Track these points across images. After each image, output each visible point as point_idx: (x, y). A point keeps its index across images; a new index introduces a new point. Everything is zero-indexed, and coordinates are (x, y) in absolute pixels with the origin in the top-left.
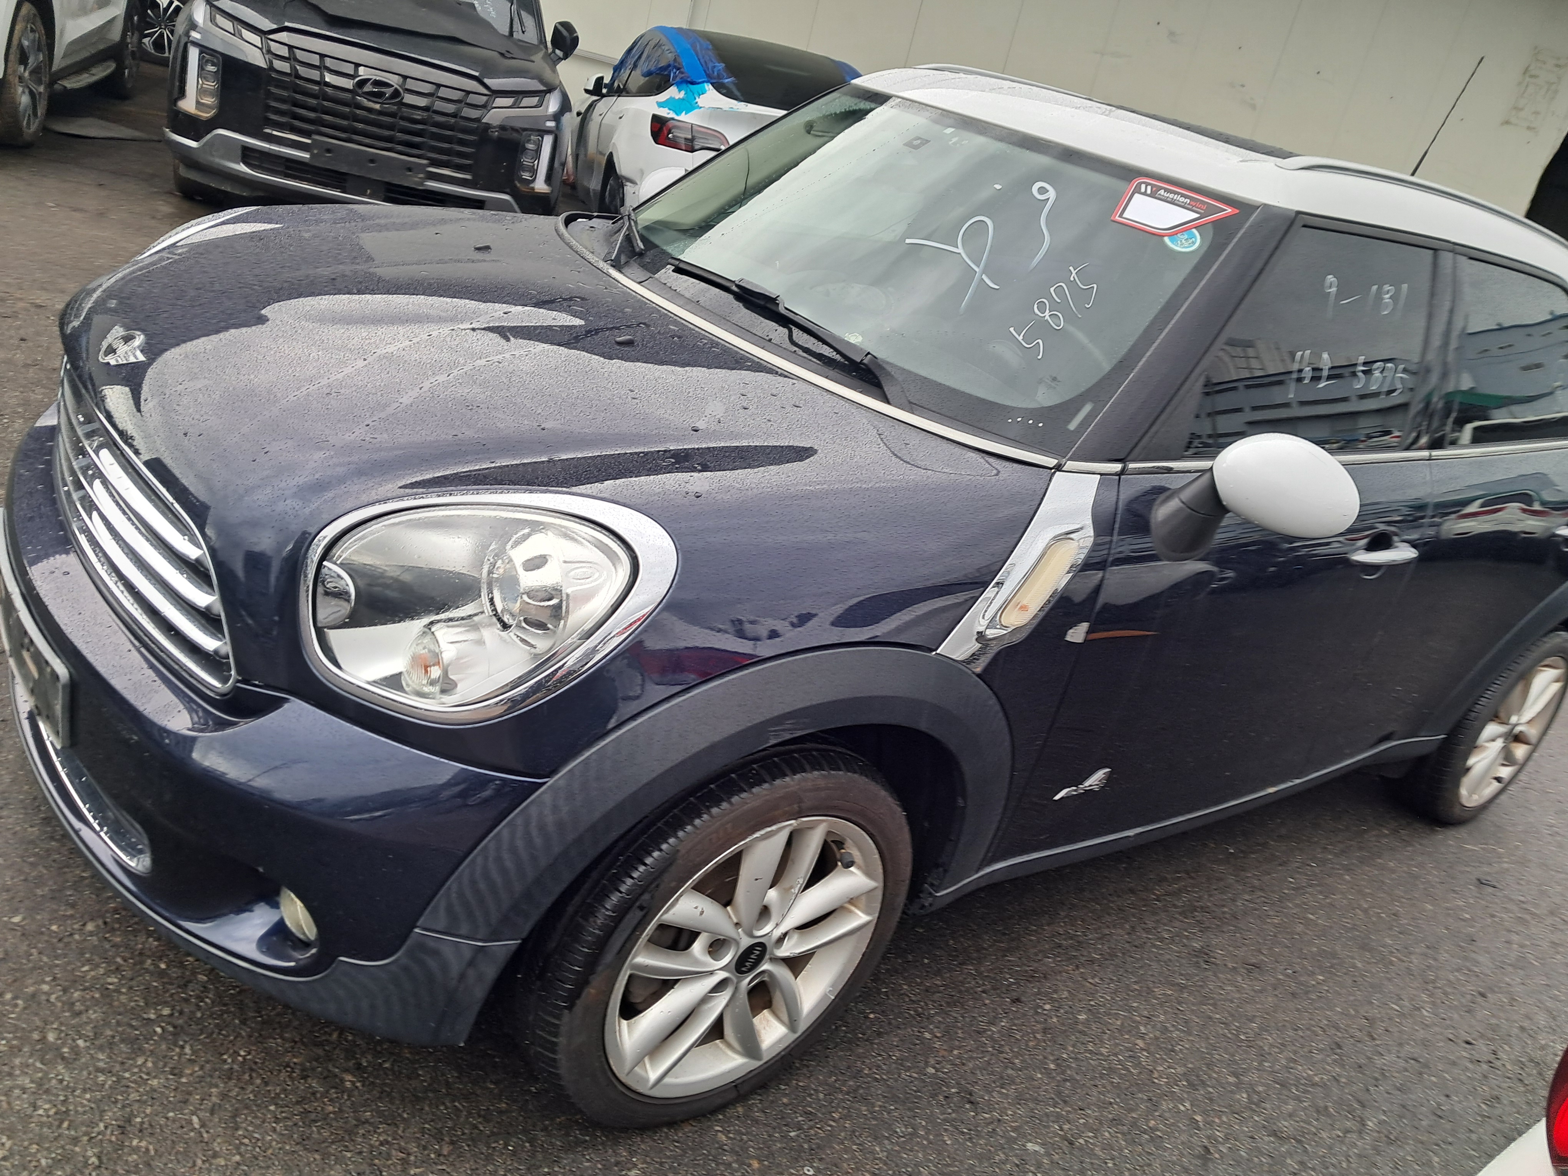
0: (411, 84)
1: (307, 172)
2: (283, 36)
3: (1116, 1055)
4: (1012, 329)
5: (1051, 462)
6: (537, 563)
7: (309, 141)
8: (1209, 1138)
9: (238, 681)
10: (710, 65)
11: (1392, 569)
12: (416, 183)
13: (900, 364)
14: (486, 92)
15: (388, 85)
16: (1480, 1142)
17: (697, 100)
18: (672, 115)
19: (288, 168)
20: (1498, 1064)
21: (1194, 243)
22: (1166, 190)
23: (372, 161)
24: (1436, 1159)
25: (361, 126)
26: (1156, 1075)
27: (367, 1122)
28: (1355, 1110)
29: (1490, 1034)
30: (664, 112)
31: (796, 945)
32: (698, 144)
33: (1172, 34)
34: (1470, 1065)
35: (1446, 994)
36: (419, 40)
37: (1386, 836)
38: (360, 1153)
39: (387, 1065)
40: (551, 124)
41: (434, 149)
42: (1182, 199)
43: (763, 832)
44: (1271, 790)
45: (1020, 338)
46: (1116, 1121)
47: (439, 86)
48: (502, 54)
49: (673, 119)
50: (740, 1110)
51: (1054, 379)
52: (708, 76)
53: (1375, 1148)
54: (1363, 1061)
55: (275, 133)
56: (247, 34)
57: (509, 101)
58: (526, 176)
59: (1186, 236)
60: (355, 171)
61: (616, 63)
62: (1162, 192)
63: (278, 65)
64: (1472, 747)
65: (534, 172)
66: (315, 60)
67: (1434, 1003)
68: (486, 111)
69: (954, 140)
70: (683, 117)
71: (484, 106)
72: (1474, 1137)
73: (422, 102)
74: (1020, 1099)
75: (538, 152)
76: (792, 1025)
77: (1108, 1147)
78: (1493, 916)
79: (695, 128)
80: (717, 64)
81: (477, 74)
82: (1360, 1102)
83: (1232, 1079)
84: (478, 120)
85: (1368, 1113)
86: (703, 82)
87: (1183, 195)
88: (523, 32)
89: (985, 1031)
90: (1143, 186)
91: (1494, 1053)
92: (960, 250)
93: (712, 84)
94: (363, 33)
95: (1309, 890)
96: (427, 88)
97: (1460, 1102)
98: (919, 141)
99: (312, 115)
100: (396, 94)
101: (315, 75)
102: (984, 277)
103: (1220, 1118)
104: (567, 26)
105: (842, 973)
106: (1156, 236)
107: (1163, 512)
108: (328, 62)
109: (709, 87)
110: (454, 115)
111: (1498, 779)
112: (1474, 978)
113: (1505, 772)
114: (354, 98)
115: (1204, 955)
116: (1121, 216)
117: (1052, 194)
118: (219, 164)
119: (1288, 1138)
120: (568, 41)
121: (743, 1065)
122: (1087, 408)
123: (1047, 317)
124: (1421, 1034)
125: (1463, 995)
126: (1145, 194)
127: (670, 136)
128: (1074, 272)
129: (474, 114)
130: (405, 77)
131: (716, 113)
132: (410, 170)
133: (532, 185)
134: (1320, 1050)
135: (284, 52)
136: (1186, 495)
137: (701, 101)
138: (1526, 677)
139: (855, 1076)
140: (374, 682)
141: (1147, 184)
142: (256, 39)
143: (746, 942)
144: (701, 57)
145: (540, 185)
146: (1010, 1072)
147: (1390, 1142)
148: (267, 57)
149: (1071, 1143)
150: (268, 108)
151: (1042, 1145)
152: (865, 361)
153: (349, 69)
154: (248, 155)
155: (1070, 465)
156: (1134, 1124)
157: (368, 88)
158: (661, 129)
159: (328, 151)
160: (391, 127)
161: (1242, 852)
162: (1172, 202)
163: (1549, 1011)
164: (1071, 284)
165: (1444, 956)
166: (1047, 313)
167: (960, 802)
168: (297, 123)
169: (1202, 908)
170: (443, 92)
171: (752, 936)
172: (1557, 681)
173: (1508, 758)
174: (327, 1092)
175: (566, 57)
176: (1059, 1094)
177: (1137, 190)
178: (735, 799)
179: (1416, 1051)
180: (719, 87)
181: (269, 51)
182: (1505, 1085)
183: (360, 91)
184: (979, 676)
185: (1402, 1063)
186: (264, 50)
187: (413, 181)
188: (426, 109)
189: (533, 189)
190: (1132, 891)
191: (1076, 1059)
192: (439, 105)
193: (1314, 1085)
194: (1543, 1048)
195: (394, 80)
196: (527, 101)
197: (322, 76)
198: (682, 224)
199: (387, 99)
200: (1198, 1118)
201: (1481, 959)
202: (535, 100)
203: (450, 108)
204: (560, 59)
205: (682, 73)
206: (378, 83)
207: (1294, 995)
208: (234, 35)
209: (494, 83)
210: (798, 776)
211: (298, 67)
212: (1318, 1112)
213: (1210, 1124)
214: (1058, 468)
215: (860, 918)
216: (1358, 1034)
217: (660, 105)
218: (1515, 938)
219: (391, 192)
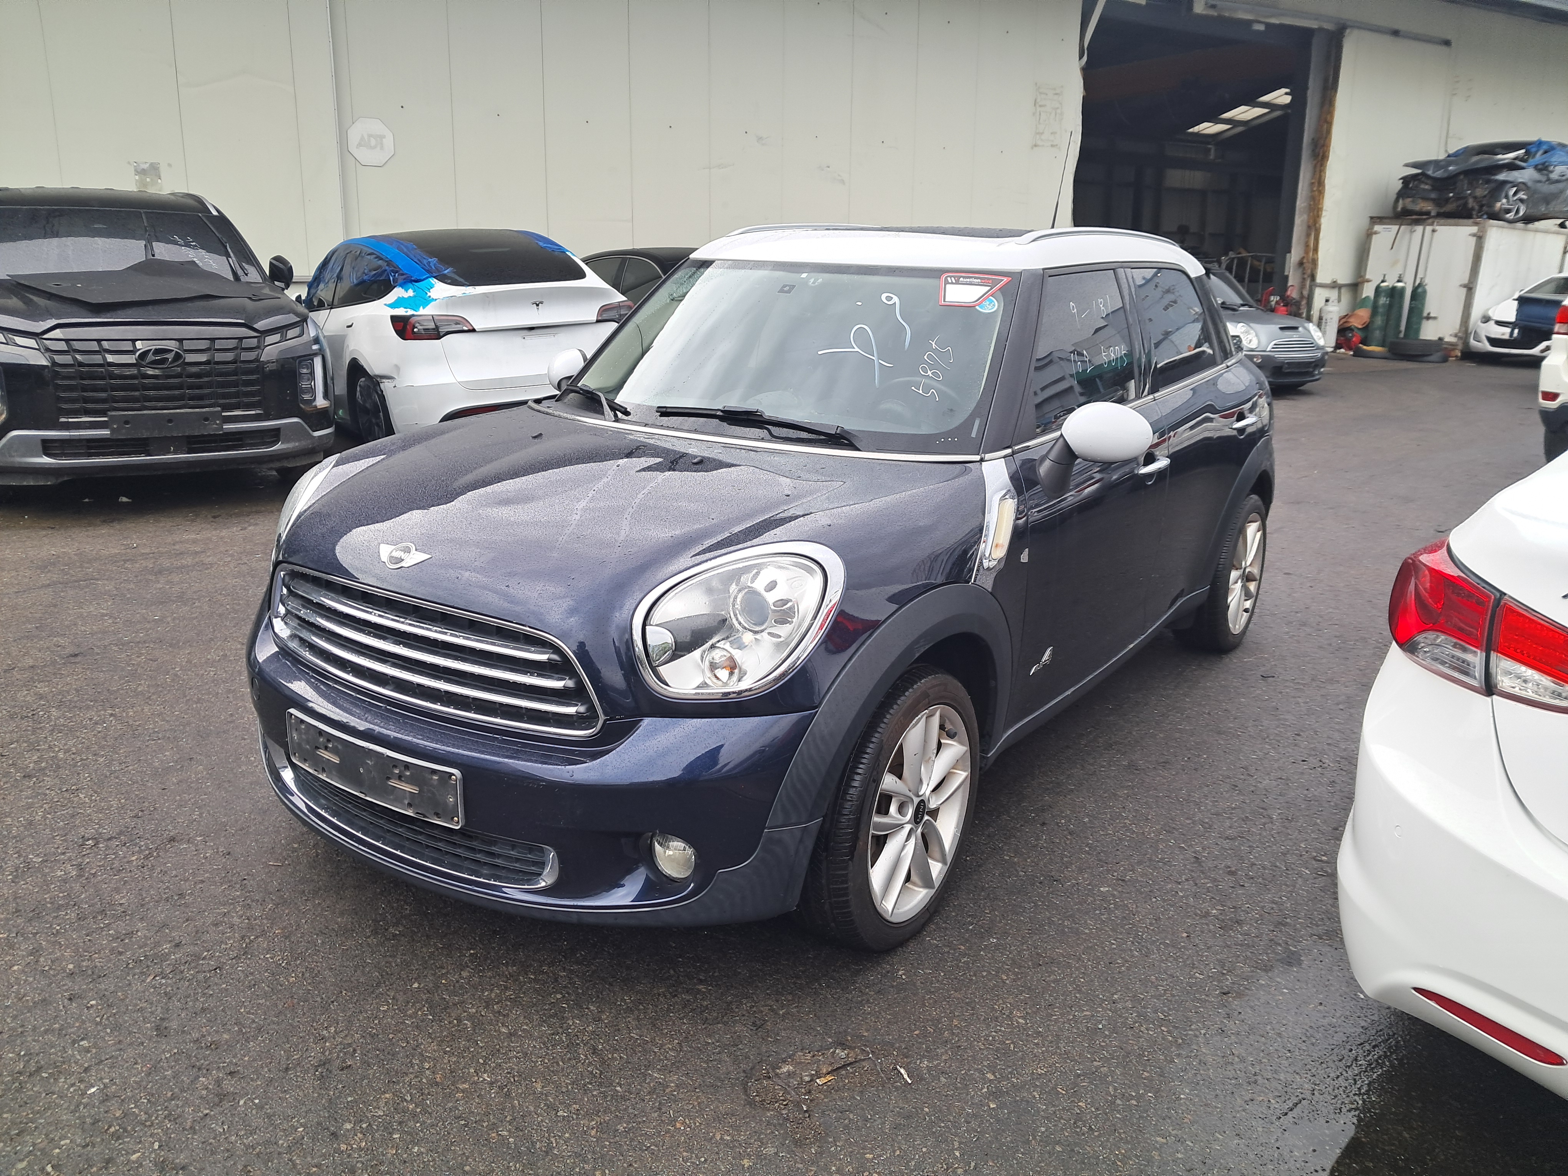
0: (187, 345)
1: (110, 447)
2: (57, 333)
3: (1118, 832)
4: (913, 388)
5: (978, 458)
6: (771, 586)
7: (106, 419)
8: (1195, 852)
9: (605, 721)
10: (425, 262)
11: (1161, 473)
12: (216, 429)
13: (853, 428)
14: (256, 334)
15: (169, 351)
16: (1336, 805)
17: (429, 294)
18: (410, 312)
19: (89, 448)
20: (1326, 765)
21: (994, 305)
22: (964, 277)
23: (170, 421)
24: (1319, 821)
25: (152, 393)
26: (1146, 834)
27: (731, 1002)
28: (1262, 813)
29: (1313, 753)
30: (401, 312)
31: (936, 800)
32: (443, 330)
34: (1311, 771)
35: (1279, 741)
36: (178, 305)
37: (1195, 670)
39: (716, 974)
40: (315, 347)
41: (224, 396)
42: (975, 280)
43: (915, 720)
44: (1131, 646)
45: (921, 392)
46: (1140, 863)
47: (213, 340)
48: (250, 298)
49: (413, 315)
50: (933, 926)
51: (951, 410)
52: (428, 271)
53: (1284, 827)
54: (1253, 789)
55: (70, 420)
56: (19, 340)
57: (276, 337)
58: (306, 397)
59: (988, 303)
60: (156, 434)
62: (961, 279)
63: (59, 359)
64: (1226, 591)
65: (313, 391)
66: (94, 346)
67: (1274, 748)
68: (261, 351)
69: (812, 280)
70: (422, 311)
71: (258, 347)
72: (1332, 804)
73: (203, 358)
74: (1081, 870)
75: (312, 373)
76: (944, 862)
77: (1143, 875)
78: (1281, 693)
79: (436, 318)
80: (430, 260)
81: (243, 321)
82: (1263, 808)
83: (1188, 822)
84: (257, 360)
85: (1269, 812)
86: (427, 278)
87: (975, 278)
88: (246, 275)
89: (1037, 845)
90: (949, 279)
91: (1321, 761)
92: (857, 349)
93: (435, 277)
94: (129, 312)
95: (1170, 713)
96: (204, 345)
97: (1316, 790)
98: (788, 288)
99: (103, 395)
100: (178, 356)
101: (98, 359)
102: (880, 361)
103: (1194, 841)
104: (278, 259)
105: (960, 816)
106: (968, 308)
107: (1043, 469)
108: (105, 345)
109: (434, 281)
110: (234, 362)
111: (1246, 611)
112: (1289, 728)
113: (1248, 604)
114: (139, 370)
115: (1132, 767)
116: (944, 301)
117: (896, 299)
118: (21, 463)
119: (1236, 838)
120: (286, 272)
121: (927, 894)
122: (977, 423)
123: (931, 375)
124: (1276, 765)
125: (1288, 738)
126: (952, 283)
127: (415, 330)
128: (933, 343)
129: (251, 355)
130: (180, 341)
131: (452, 301)
132: (206, 419)
133: (314, 404)
134: (1227, 792)
135: (63, 346)
136: (1052, 456)
137: (433, 294)
138: (1242, 531)
139: (983, 889)
140: (698, 687)
141: (951, 277)
142: (31, 343)
143: (916, 800)
144: (413, 258)
145: (321, 402)
146: (1065, 859)
147: (1291, 821)
148: (47, 355)
149: (1123, 880)
150: (59, 399)
151: (1109, 886)
152: (838, 432)
153: (128, 346)
154: (48, 446)
155: (988, 456)
156: (1150, 860)
157: (151, 357)
158: (405, 327)
159: (127, 422)
160: (180, 387)
161: (1118, 705)
162: (971, 284)
163: (1338, 730)
164: (933, 351)
165: (1266, 723)
166: (929, 373)
167: (993, 683)
168: (90, 406)
169: (1114, 743)
170: (218, 345)
171: (918, 796)
172: (1258, 531)
173: (1248, 595)
174: (696, 997)
175: (287, 287)
176: (1100, 860)
177: (947, 283)
178: (899, 702)
179: (1279, 774)
180: (443, 279)
181: (48, 350)
182: (1335, 775)
183: (143, 363)
184: (991, 593)
185: (1275, 783)
186: (42, 350)
187: (212, 428)
188: (208, 362)
189: (316, 406)
191: (1097, 841)
192: (219, 357)
193: (1234, 809)
194: (1345, 750)
195: (172, 345)
196: (291, 333)
197: (105, 359)
199: (171, 363)
200: (1183, 845)
201: (1287, 717)
202: (296, 331)
203: (229, 356)
204: (283, 289)
205: (403, 274)
206: (158, 352)
207: (1196, 769)
208: (7, 344)
209: (261, 325)
210: (922, 681)
211: (78, 357)
212: (1243, 820)
213: (1191, 845)
214: (982, 460)
215: (962, 775)
216: (1242, 777)
217: (392, 306)
218: (1300, 700)
219: (194, 443)
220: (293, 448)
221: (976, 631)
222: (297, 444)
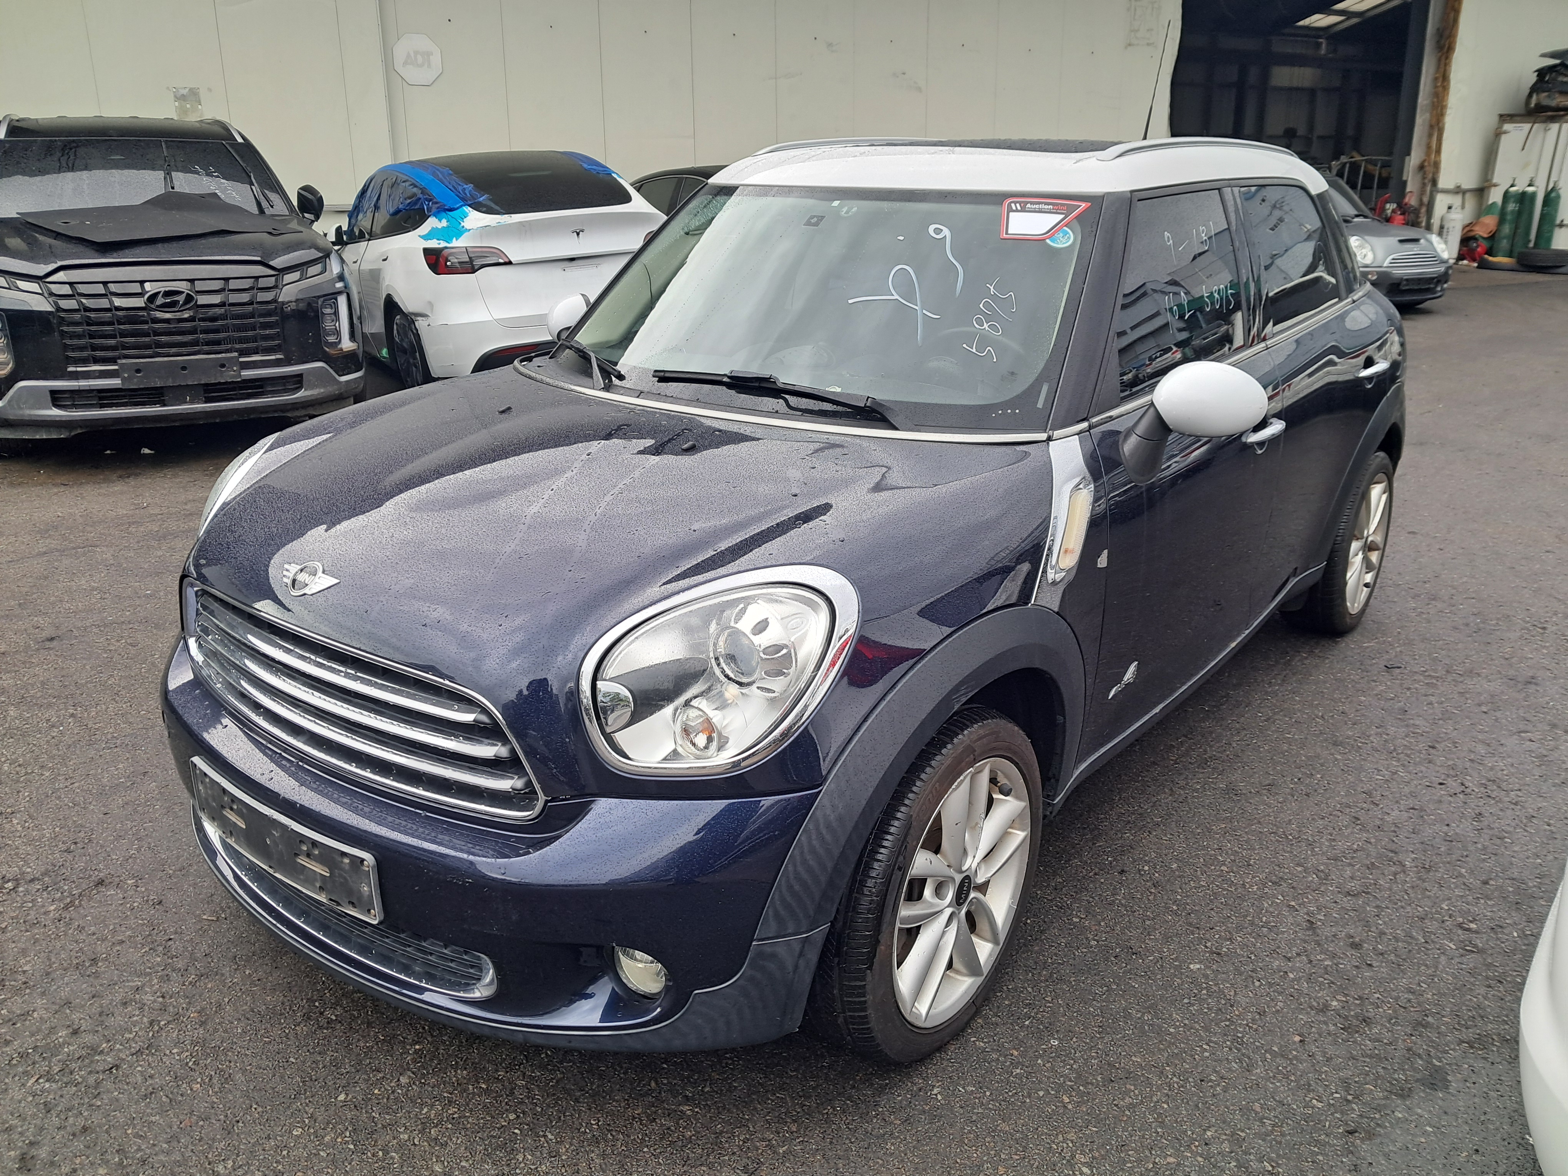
0: (200, 286)
1: (124, 397)
2: (61, 276)
3: (1212, 883)
4: (964, 346)
5: (1043, 436)
6: (761, 627)
7: (116, 367)
8: (1307, 914)
9: (547, 802)
10: (460, 189)
11: (1273, 441)
12: (234, 376)
13: (887, 398)
14: (273, 272)
15: (179, 293)
16: (1485, 848)
17: (463, 224)
18: (443, 244)
19: (101, 398)
20: (1468, 791)
21: (1069, 238)
22: (1031, 203)
23: (184, 368)
24: (1463, 870)
25: (164, 339)
26: (1248, 886)
27: (722, 1132)
28: (1392, 858)
29: (1452, 772)
30: (433, 244)
31: (986, 871)
32: (477, 263)
33: (830, 45)
34: (1450, 798)
35: (1408, 756)
36: (191, 242)
37: (1306, 658)
38: (734, 1153)
39: (707, 1089)
40: (339, 285)
41: (241, 340)
42: (1046, 207)
43: (956, 784)
44: (1233, 645)
45: (974, 350)
46: (1240, 928)
47: (226, 280)
48: (270, 233)
49: (446, 248)
50: (980, 1021)
51: (1013, 373)
52: (463, 199)
53: (1420, 878)
54: (1378, 823)
55: (79, 369)
56: (22, 284)
57: (296, 275)
58: (331, 339)
59: (1061, 235)
60: (170, 383)
61: (350, 208)
62: (1029, 205)
63: (65, 304)
64: (1345, 565)
65: (338, 333)
66: (100, 289)
67: (1403, 765)
68: (279, 291)
69: (845, 210)
70: (455, 243)
71: (275, 287)
72: (1479, 846)
73: (216, 299)
74: (1167, 939)
75: (336, 313)
76: (995, 941)
77: (1244, 946)
78: (1409, 689)
79: (470, 250)
80: (465, 186)
81: (259, 259)
82: (1392, 851)
83: (1299, 869)
84: (275, 301)
85: (1401, 857)
86: (461, 206)
87: (1046, 204)
88: (272, 207)
89: (1113, 901)
90: (1013, 205)
91: (1462, 784)
92: (896, 297)
93: (469, 206)
94: (137, 250)
95: (1276, 717)
96: (217, 285)
97: (1458, 826)
98: (816, 219)
99: (112, 342)
100: (189, 298)
101: (104, 303)
102: (924, 311)
103: (1307, 898)
104: (307, 188)
105: (1017, 884)
106: (1039, 241)
107: (1129, 446)
108: (113, 287)
109: (467, 209)
110: (251, 303)
111: (1366, 585)
112: (1420, 738)
113: (1369, 578)
114: (149, 314)
115: (1231, 791)
116: (1007, 233)
117: (946, 232)
118: (30, 415)
119: (1359, 893)
120: (316, 203)
121: (973, 983)
122: (1045, 389)
123: (987, 328)
124: (1407, 790)
125: (1420, 752)
126: (1017, 211)
127: (448, 263)
128: (992, 288)
129: (268, 296)
130: (192, 281)
131: (486, 230)
132: (223, 366)
133: (339, 346)
134: (1346, 827)
135: (66, 290)
136: (1141, 429)
137: (467, 223)
138: (1365, 496)
139: (1045, 966)
140: (665, 759)
141: (1015, 203)
142: (34, 287)
143: (958, 878)
144: (448, 184)
145: (347, 345)
146: (1148, 923)
147: (1428, 870)
148: (50, 300)
149: (1218, 954)
150: (66, 347)
151: (1200, 962)
152: (868, 404)
153: (136, 288)
154: (57, 398)
155: (1057, 433)
156: (1252, 923)
157: (160, 301)
158: (437, 260)
159: (138, 371)
160: (193, 331)
161: (1214, 706)
162: (1040, 211)
163: (1483, 742)
164: (994, 297)
165: (1392, 730)
166: (986, 326)
167: (1060, 719)
168: (99, 354)
169: (1210, 757)
170: (233, 285)
171: (961, 872)
172: (1384, 493)
173: (1368, 566)
174: (678, 1124)
175: (317, 218)
176: (1190, 924)
177: (1010, 210)
178: (933, 763)
179: (1411, 802)
180: (478, 207)
181: (52, 294)
182: (1481, 804)
183: (152, 306)
184: (1057, 613)
185: (1405, 815)
186: (46, 295)
187: (229, 375)
188: (222, 304)
189: (341, 349)
190: (1154, 763)
191: (1187, 896)
192: (234, 298)
193: (1355, 851)
194: (1492, 769)
195: (183, 286)
196: (313, 270)
197: (111, 302)
198: (611, 341)
199: (182, 306)
200: (1293, 903)
201: (1417, 723)
202: (317, 268)
203: (245, 297)
204: (313, 222)
205: (436, 203)
206: (167, 294)
207: (1307, 795)
208: (10, 289)
209: (279, 262)
210: (966, 732)
211: (84, 301)
212: (1368, 868)
213: (1303, 903)
214: (1049, 439)
215: (1020, 836)
216: (1365, 805)
217: (425, 237)
218: (1432, 698)
219: (211, 391)
220: (318, 394)
221: (1037, 664)
222: (322, 390)
